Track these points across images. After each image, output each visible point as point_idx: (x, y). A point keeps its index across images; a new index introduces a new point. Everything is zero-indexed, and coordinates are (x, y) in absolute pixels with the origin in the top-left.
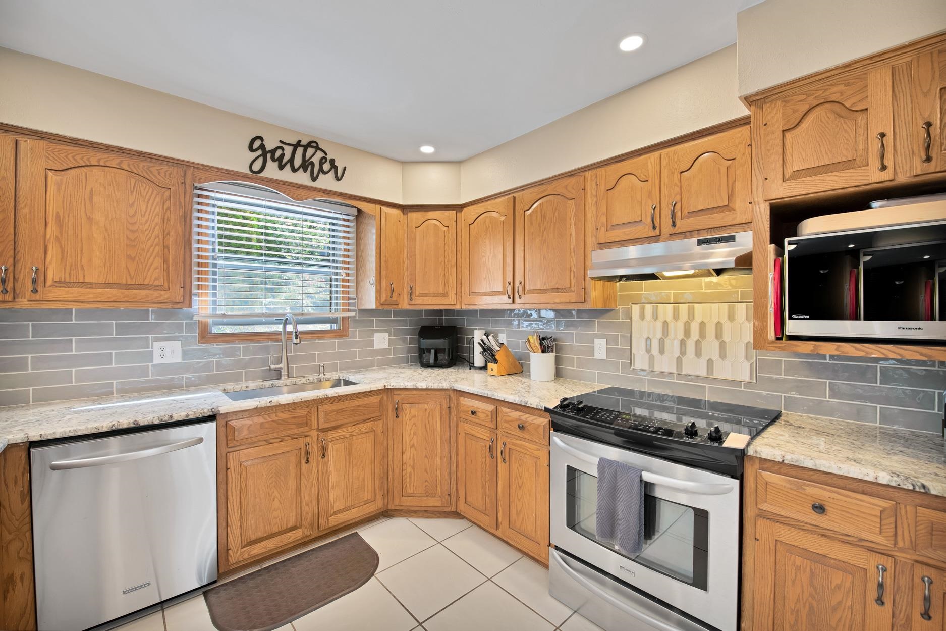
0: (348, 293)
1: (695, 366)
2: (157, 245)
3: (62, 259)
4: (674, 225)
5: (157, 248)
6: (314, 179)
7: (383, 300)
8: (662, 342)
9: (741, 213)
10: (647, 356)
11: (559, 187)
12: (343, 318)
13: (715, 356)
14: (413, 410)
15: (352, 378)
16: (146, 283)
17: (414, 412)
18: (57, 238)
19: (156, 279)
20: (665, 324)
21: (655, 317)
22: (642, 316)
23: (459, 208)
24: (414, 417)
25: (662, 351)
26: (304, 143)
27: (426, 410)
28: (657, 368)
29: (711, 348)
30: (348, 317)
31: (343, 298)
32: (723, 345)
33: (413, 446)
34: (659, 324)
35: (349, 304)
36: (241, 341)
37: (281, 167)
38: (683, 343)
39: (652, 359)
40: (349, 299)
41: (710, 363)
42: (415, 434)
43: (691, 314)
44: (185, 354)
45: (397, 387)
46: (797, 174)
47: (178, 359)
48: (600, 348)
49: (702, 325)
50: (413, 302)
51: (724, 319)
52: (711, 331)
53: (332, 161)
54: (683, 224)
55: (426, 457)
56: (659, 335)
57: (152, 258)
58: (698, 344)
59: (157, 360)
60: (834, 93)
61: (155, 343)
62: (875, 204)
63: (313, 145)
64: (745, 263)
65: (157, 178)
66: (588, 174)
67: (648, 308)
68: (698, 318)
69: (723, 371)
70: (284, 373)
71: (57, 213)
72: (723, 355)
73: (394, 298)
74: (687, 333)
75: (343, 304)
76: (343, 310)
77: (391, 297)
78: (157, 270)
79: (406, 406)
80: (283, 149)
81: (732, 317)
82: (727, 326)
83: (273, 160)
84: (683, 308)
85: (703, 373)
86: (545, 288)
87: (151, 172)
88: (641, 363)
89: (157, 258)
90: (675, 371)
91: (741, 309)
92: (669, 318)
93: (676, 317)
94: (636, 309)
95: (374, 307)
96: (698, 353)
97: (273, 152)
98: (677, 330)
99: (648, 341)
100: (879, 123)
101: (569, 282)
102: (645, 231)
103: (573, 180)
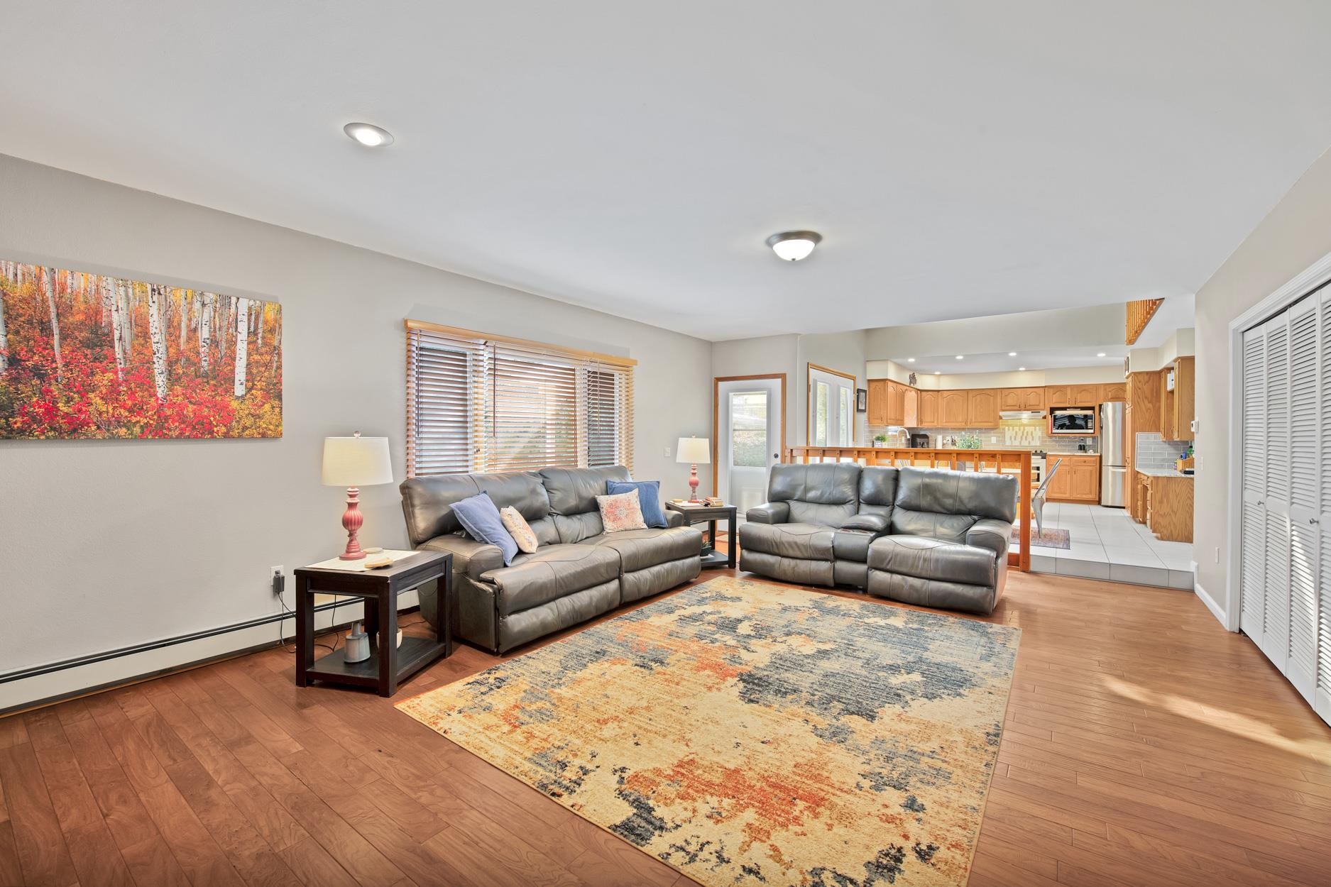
1: (1025, 443)
4: (1025, 407)
8: (1015, 437)
9: (1042, 406)
10: (1010, 441)
11: (988, 392)
13: (1031, 440)
20: (1016, 432)
21: (1013, 430)
22: (1009, 430)
25: (1015, 439)
28: (1014, 444)
29: (1030, 438)
32: (1033, 437)
34: (1014, 432)
38: (1022, 437)
39: (1012, 442)
41: (1029, 442)
43: (1024, 430)
46: (1054, 403)
48: (994, 439)
49: (1027, 432)
54: (1027, 408)
56: (1014, 435)
58: (1026, 437)
60: (1060, 390)
62: (1068, 410)
64: (1045, 417)
66: (998, 390)
67: (1011, 428)
69: (1033, 444)
72: (1033, 440)
74: (1023, 435)
81: (1035, 430)
82: (1034, 432)
84: (1022, 428)
85: (1027, 444)
86: (982, 421)
88: (1008, 443)
90: (1018, 445)
92: (1018, 430)
93: (1020, 430)
94: (1007, 428)
95: (915, 426)
96: (1026, 439)
98: (1020, 434)
99: (1011, 437)
100: (1069, 397)
101: (992, 420)
102: (1018, 408)
103: (992, 391)
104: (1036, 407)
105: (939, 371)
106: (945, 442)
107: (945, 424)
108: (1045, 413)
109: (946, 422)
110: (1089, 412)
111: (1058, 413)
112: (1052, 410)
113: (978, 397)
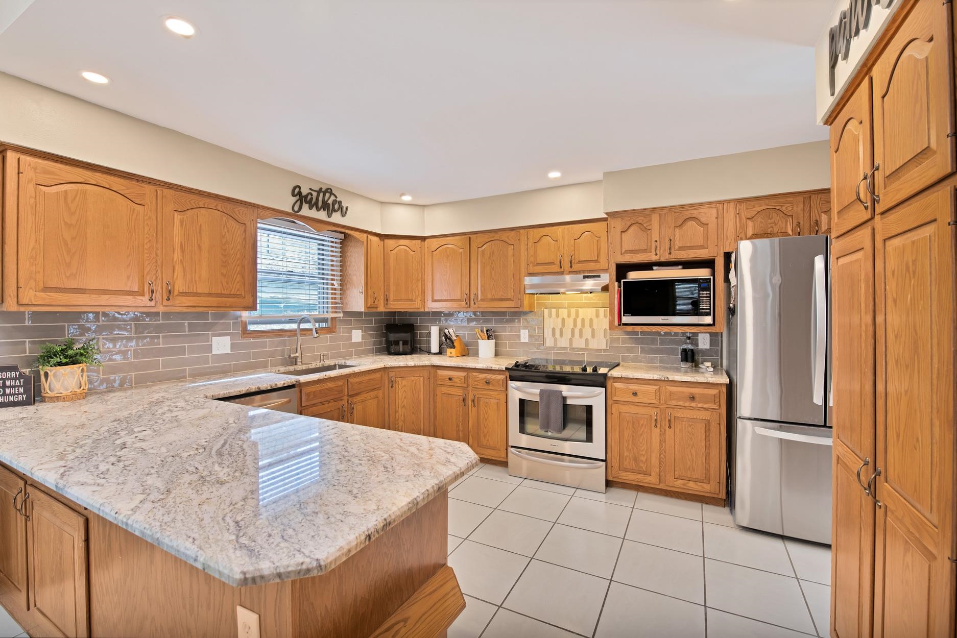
0: (335, 298)
1: (579, 343)
2: (238, 265)
3: (184, 275)
4: (571, 267)
5: (238, 267)
6: (329, 216)
7: (369, 305)
8: (561, 330)
9: (603, 264)
10: (553, 339)
11: (504, 236)
12: (332, 318)
13: (589, 337)
14: (403, 381)
15: (348, 363)
16: (232, 293)
17: (404, 382)
18: (181, 260)
19: (238, 290)
20: (563, 319)
21: (558, 316)
22: (550, 316)
23: (423, 239)
24: (405, 386)
25: (561, 335)
26: (323, 190)
27: (413, 381)
28: (559, 345)
29: (587, 332)
30: (336, 318)
31: (332, 303)
32: (593, 331)
33: (404, 406)
34: (560, 320)
35: (336, 308)
36: (268, 337)
37: (310, 208)
38: (573, 331)
39: (556, 340)
40: (336, 303)
41: (587, 340)
42: (405, 398)
43: (577, 315)
44: (233, 346)
45: (393, 366)
46: (627, 252)
47: (228, 350)
48: (524, 336)
49: (583, 320)
50: (388, 306)
51: (594, 317)
52: (587, 323)
53: (340, 202)
54: (576, 267)
55: (413, 413)
56: (560, 326)
57: (236, 274)
58: (581, 331)
59: (215, 351)
60: (640, 220)
61: (213, 338)
62: (654, 268)
63: (329, 191)
64: (605, 289)
65: (237, 215)
66: (522, 231)
67: (553, 311)
68: (581, 317)
69: (593, 345)
70: (299, 360)
71: (181, 243)
72: (593, 336)
73: (376, 303)
74: (575, 325)
75: (333, 308)
76: (333, 312)
77: (374, 302)
78: (238, 284)
79: (398, 379)
80: (312, 195)
81: (597, 316)
82: (595, 320)
83: (306, 203)
84: (573, 311)
85: (583, 346)
86: (494, 298)
87: (234, 212)
88: (549, 342)
89: (239, 275)
90: (568, 346)
91: (602, 311)
92: (565, 316)
93: (569, 316)
94: (546, 311)
95: (363, 310)
96: (581, 336)
97: (306, 197)
98: (570, 323)
99: (554, 330)
100: (655, 236)
101: (510, 295)
102: (556, 268)
103: (512, 233)
104: (592, 266)
105: (409, 193)
108: (606, 278)
110: (702, 273)
111: (632, 276)
112: (622, 270)
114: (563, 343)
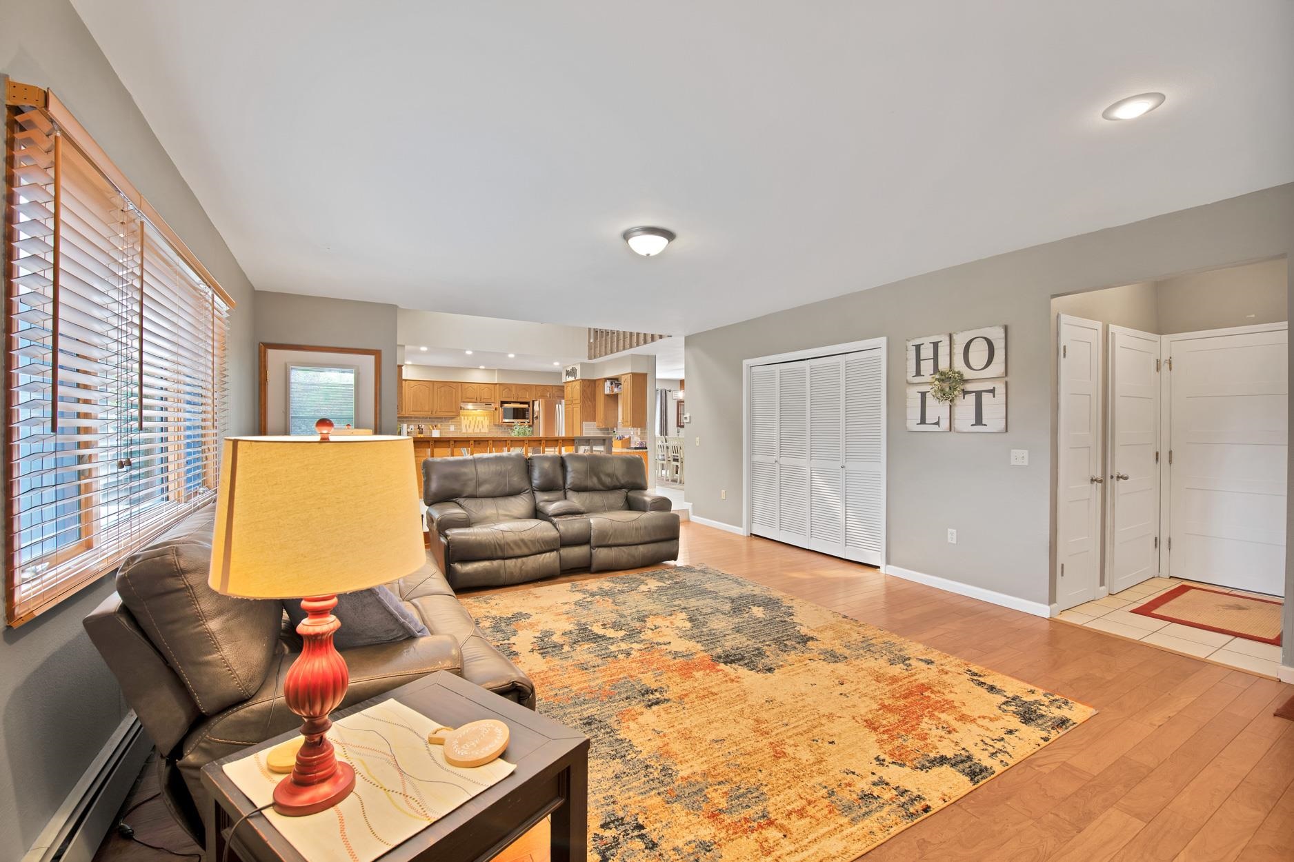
8: (469, 425)
9: (495, 399)
10: (465, 429)
11: (451, 384)
13: (481, 428)
20: (470, 421)
21: (468, 419)
22: (464, 419)
25: (469, 427)
28: (468, 431)
29: (480, 426)
32: (482, 426)
34: (468, 421)
38: (474, 425)
39: (467, 429)
41: (480, 430)
46: (504, 397)
48: (452, 426)
49: (479, 421)
51: (483, 420)
54: (482, 401)
58: (478, 425)
60: (507, 387)
62: (512, 403)
64: (496, 409)
66: (459, 384)
67: (466, 417)
69: (483, 431)
72: (483, 428)
74: (475, 423)
81: (486, 419)
82: (484, 422)
84: (475, 418)
86: (445, 411)
88: (464, 431)
92: (471, 419)
94: (463, 417)
96: (478, 427)
98: (473, 423)
99: (466, 425)
100: (514, 393)
101: (454, 410)
102: (474, 400)
103: (455, 384)
104: (489, 401)
106: (409, 430)
107: (412, 413)
108: (498, 405)
109: (413, 411)
110: (526, 406)
111: (506, 406)
112: (503, 403)
113: (442, 388)
114: (470, 431)
